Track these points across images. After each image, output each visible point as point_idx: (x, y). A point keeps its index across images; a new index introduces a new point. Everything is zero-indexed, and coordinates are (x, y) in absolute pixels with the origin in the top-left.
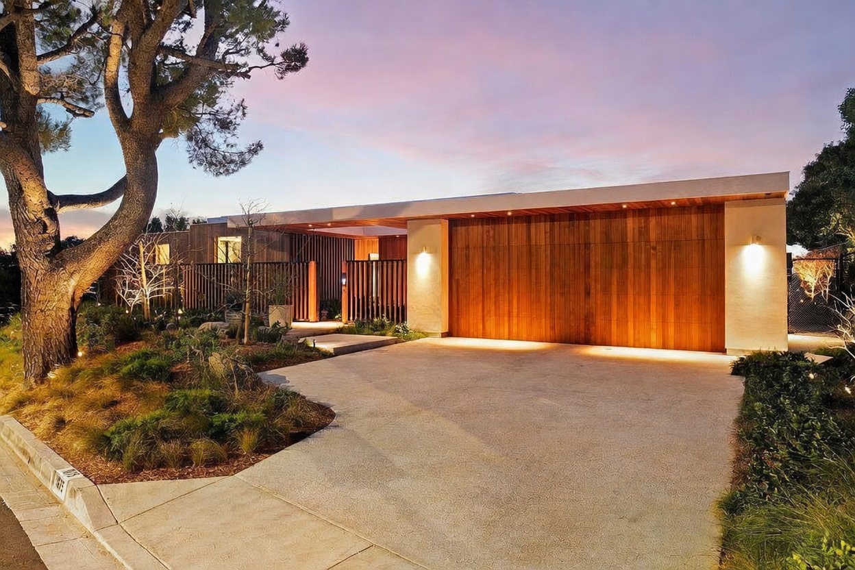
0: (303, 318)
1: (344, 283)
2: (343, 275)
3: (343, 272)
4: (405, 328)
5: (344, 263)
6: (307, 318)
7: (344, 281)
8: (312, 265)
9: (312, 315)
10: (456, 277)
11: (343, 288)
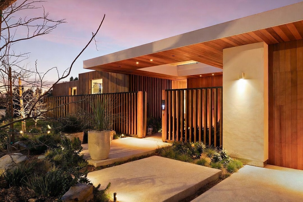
0: (134, 134)
1: (163, 108)
2: (163, 102)
3: (163, 99)
4: (223, 155)
5: (163, 91)
6: (136, 134)
7: (163, 106)
8: (140, 94)
9: (140, 132)
10: (278, 102)
11: (163, 112)
